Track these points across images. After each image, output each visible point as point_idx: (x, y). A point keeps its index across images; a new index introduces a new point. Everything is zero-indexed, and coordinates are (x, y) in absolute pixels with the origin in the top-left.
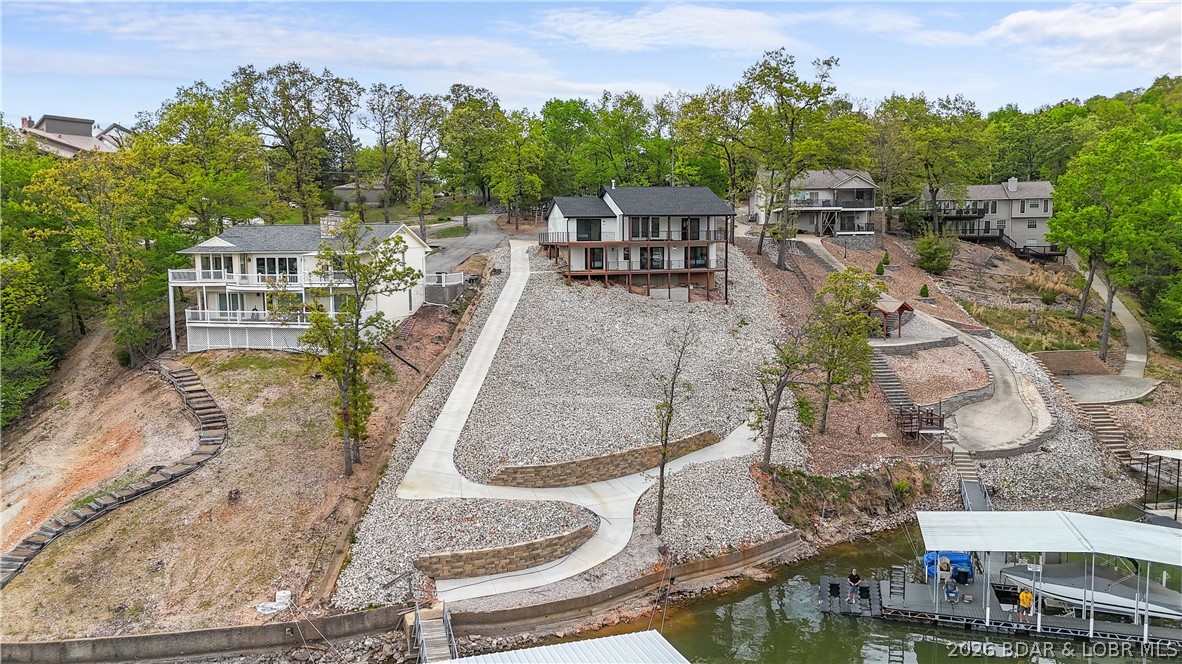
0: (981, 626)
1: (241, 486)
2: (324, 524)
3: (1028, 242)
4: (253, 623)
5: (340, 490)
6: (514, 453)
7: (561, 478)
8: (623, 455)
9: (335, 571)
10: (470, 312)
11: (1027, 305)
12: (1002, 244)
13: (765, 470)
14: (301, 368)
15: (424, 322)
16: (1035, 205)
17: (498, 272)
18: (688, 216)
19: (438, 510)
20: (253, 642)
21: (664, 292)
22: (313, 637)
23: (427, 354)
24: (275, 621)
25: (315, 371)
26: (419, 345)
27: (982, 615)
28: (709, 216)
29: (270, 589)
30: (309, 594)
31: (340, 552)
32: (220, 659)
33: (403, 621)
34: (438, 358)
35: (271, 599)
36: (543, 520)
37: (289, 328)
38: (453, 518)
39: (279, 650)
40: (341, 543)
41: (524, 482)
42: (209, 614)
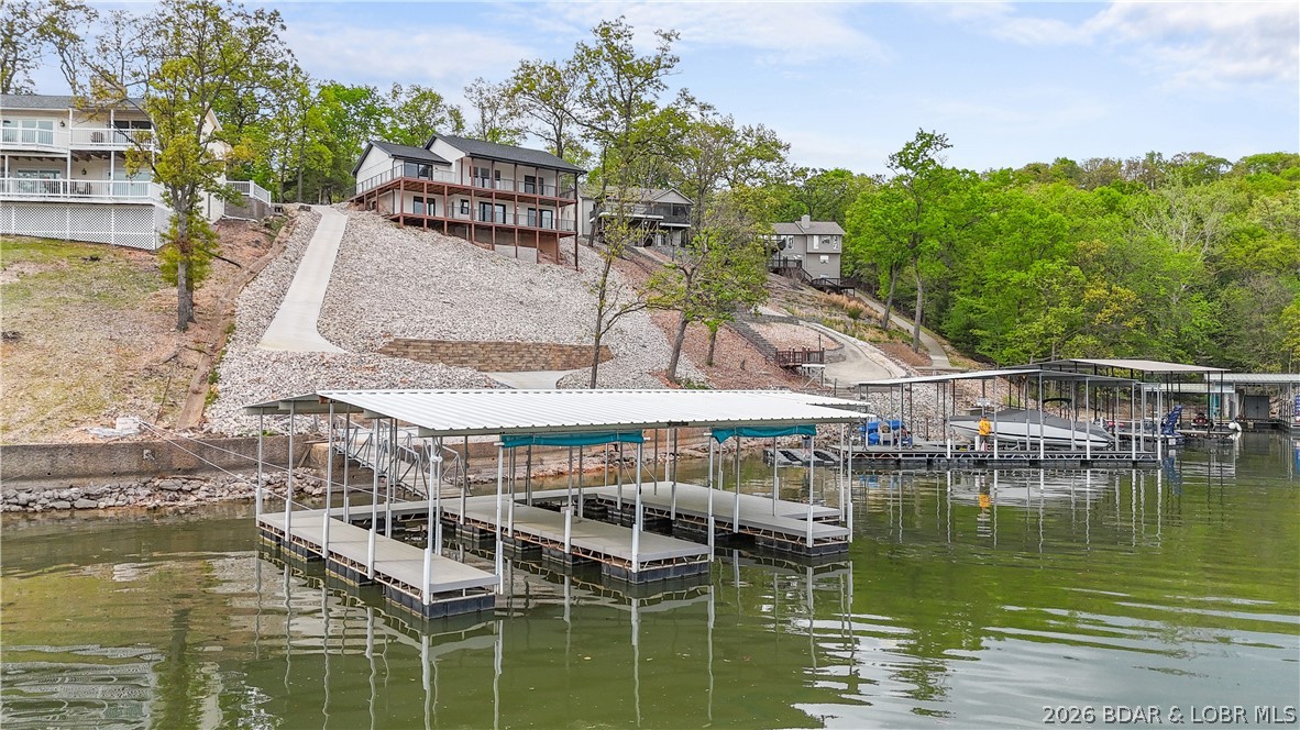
0: (943, 460)
1: (17, 329)
2: (164, 367)
3: (822, 276)
4: (91, 441)
5: (175, 341)
6: (401, 328)
7: (462, 358)
8: (528, 346)
9: (196, 408)
10: (287, 231)
11: (838, 318)
12: (799, 276)
13: (672, 380)
14: (66, 252)
15: (231, 230)
16: (827, 241)
17: (308, 209)
18: (537, 167)
19: (327, 358)
20: (91, 467)
21: (510, 249)
22: (183, 466)
23: (245, 254)
24: (125, 441)
25: (88, 254)
26: (231, 245)
27: (943, 450)
28: (557, 171)
29: (102, 418)
30: (166, 424)
31: (196, 393)
32: (37, 490)
33: (308, 457)
34: (261, 260)
35: (108, 426)
36: (462, 378)
37: (44, 202)
38: (348, 366)
39: (132, 481)
40: (195, 385)
41: (418, 359)
42: (11, 437)
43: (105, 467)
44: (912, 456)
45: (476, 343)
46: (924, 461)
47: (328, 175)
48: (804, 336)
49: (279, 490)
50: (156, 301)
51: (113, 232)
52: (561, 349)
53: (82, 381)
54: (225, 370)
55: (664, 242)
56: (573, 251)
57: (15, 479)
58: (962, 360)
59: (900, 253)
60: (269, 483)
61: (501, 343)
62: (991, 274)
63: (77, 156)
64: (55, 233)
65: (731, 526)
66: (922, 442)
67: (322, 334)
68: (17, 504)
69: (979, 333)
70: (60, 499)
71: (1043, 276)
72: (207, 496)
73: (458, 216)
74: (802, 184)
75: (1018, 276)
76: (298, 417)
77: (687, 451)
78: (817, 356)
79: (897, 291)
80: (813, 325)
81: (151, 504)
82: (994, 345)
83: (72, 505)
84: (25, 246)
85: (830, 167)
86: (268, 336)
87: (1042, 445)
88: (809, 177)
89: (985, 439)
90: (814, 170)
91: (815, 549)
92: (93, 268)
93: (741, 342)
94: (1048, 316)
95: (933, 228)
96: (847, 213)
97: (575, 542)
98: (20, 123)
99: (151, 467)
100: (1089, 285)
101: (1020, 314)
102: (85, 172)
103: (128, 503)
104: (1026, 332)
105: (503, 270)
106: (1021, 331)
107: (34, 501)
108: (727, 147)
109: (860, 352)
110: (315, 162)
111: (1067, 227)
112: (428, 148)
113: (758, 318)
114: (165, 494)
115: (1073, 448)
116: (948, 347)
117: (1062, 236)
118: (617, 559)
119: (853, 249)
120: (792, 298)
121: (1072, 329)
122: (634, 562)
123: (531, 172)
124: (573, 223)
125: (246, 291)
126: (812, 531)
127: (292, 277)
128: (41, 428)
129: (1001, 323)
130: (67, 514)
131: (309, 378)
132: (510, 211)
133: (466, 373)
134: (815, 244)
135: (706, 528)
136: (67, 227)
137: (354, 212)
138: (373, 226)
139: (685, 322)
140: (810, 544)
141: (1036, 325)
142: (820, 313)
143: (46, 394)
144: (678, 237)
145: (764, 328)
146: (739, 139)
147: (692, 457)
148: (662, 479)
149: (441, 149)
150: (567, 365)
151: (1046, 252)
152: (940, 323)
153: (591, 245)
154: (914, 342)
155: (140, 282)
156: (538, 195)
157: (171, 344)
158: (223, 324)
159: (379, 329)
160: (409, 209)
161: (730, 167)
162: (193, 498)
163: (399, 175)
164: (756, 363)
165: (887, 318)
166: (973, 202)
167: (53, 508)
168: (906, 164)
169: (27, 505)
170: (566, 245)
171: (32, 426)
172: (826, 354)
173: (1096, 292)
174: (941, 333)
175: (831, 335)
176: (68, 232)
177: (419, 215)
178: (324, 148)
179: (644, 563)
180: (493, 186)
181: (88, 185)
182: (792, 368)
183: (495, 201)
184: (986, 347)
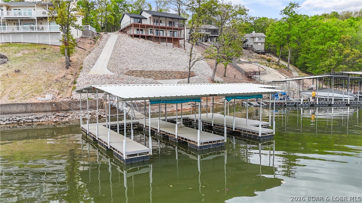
1: (20, 69)
2: (61, 79)
3: (259, 50)
4: (37, 102)
5: (65, 72)
6: (132, 67)
7: (149, 76)
8: (169, 72)
9: (69, 91)
10: (100, 40)
11: (264, 62)
12: (252, 50)
13: (213, 81)
14: (37, 47)
15: (84, 40)
16: (260, 39)
17: (107, 34)
18: (172, 18)
19: (109, 76)
20: (38, 110)
21: (165, 44)
22: (65, 109)
23: (87, 46)
24: (48, 102)
25: (43, 47)
26: (83, 44)
27: (300, 101)
28: (178, 19)
29: (42, 95)
30: (60, 96)
31: (70, 87)
32: (22, 116)
33: (102, 106)
34: (92, 48)
35: (43, 97)
36: (149, 81)
37: (30, 33)
38: (115, 78)
39: (50, 114)
40: (70, 85)
41: (137, 76)
42: (15, 101)
43: (42, 109)
44: (290, 103)
45: (153, 71)
46: (293, 105)
47: (113, 24)
48: (254, 67)
49: (93, 116)
50: (61, 60)
51: (50, 41)
52: (179, 73)
53: (37, 84)
54: (78, 80)
55: (211, 41)
56: (183, 44)
57: (15, 113)
58: (303, 74)
59: (283, 41)
60: (90, 114)
61: (161, 71)
62: (313, 47)
63: (39, 19)
64: (34, 42)
65: (232, 128)
66: (293, 99)
67: (108, 69)
68: (16, 121)
69: (308, 65)
70: (29, 119)
71: (330, 47)
72: (72, 118)
73: (150, 34)
74: (252, 22)
75: (321, 47)
76: (99, 94)
77: (218, 103)
78: (258, 73)
79: (282, 53)
80: (256, 64)
81: (55, 121)
82: (313, 69)
83: (32, 121)
84: (26, 45)
85: (261, 17)
86: (92, 70)
87: (333, 100)
88: (255, 20)
89: (314, 98)
90: (256, 18)
91: (262, 137)
92: (44, 51)
93: (234, 69)
94: (331, 59)
95: (295, 33)
96: (266, 30)
97: (179, 135)
98: (23, 10)
99: (55, 109)
100: (345, 49)
101: (321, 59)
102: (41, 24)
103: (49, 120)
104: (324, 64)
105: (163, 50)
106: (322, 64)
107: (21, 120)
108: (230, 11)
109: (271, 72)
110: (110, 21)
111: (338, 31)
112: (141, 14)
113: (240, 62)
114: (59, 117)
115: (343, 100)
116: (298, 70)
117: (336, 34)
118: (193, 141)
119: (268, 41)
120: (250, 56)
121: (339, 63)
122: (198, 143)
123: (171, 20)
124: (183, 35)
125: (87, 57)
126: (261, 131)
127: (101, 53)
128: (24, 98)
129: (315, 62)
130: (31, 123)
131: (103, 82)
132: (165, 32)
133: (151, 80)
134: (257, 40)
135: (224, 129)
136: (37, 39)
137: (120, 34)
138: (125, 38)
139: (217, 64)
140: (260, 135)
141: (327, 62)
142: (258, 61)
143: (26, 88)
144: (215, 39)
145: (241, 65)
146: (233, 8)
147: (219, 105)
148: (209, 112)
149: (144, 14)
150: (181, 78)
151: (331, 39)
152: (295, 63)
153: (189, 42)
154: (287, 69)
155: (57, 55)
156: (173, 27)
157: (63, 72)
158: (79, 67)
159: (125, 67)
160: (135, 32)
161: (231, 17)
162: (68, 119)
163: (132, 22)
164: (239, 76)
165: (279, 61)
166: (308, 24)
167: (27, 122)
168: (286, 13)
169: (19, 121)
170: (181, 42)
171: (21, 97)
172: (261, 72)
173: (347, 51)
174: (296, 66)
175: (262, 67)
176: (37, 41)
177: (138, 34)
178: (112, 16)
179: (202, 143)
180: (159, 25)
181: (42, 27)
182: (250, 77)
183: (160, 29)
184: (310, 69)
